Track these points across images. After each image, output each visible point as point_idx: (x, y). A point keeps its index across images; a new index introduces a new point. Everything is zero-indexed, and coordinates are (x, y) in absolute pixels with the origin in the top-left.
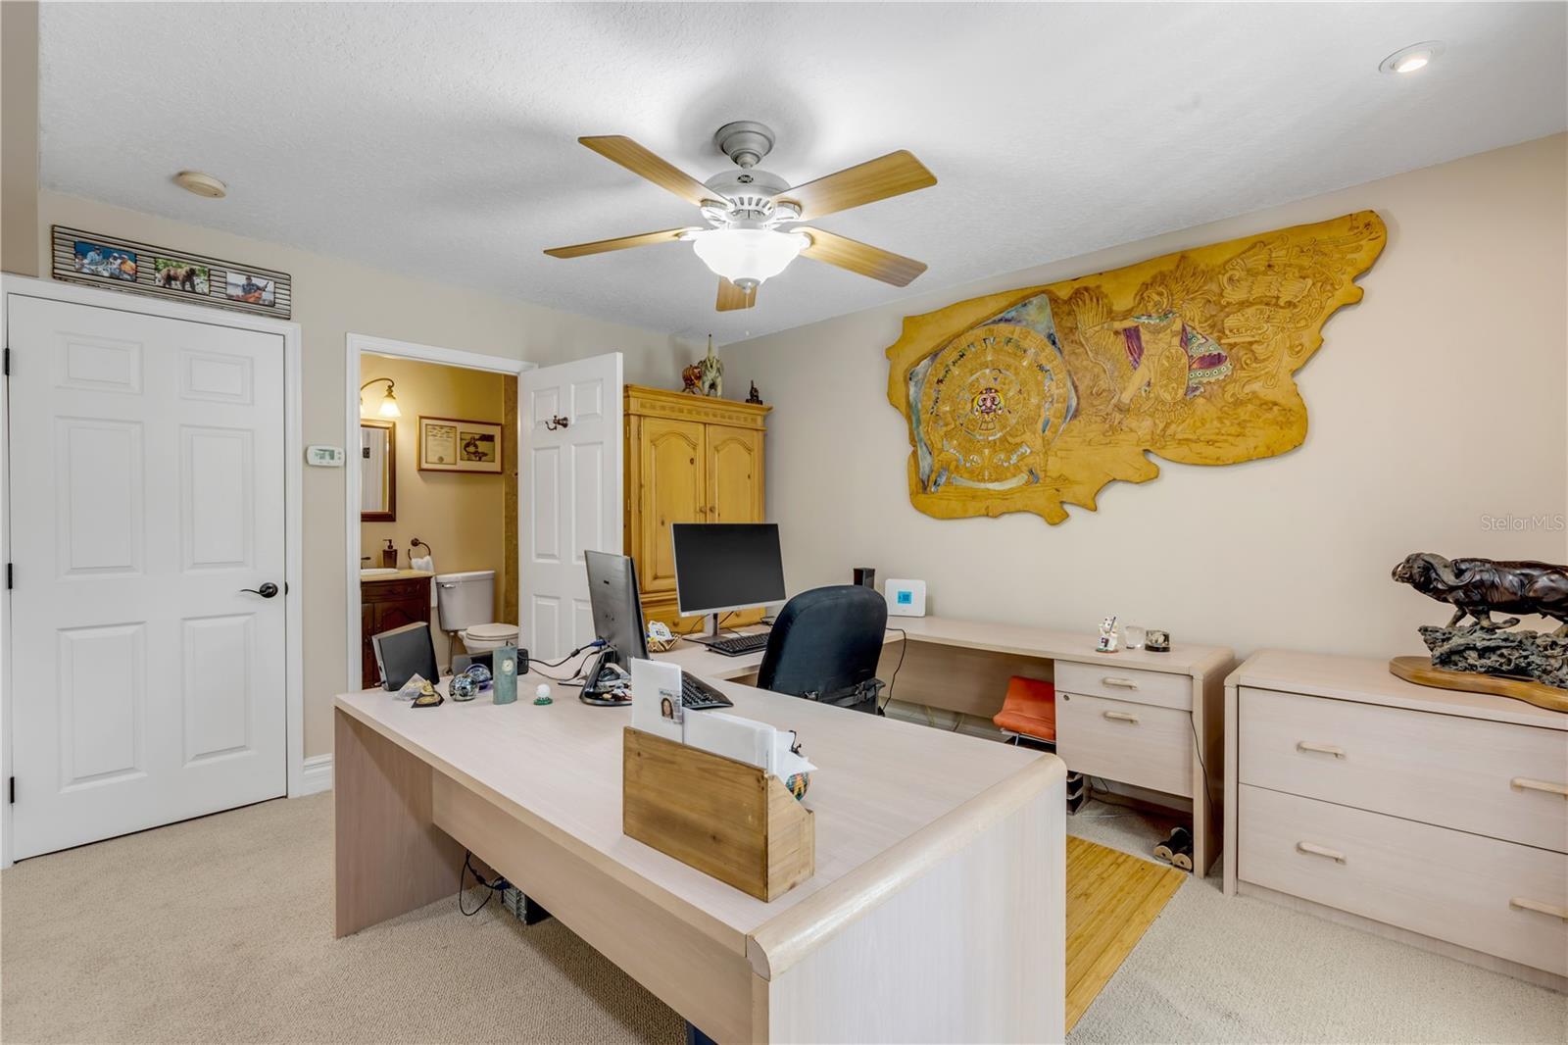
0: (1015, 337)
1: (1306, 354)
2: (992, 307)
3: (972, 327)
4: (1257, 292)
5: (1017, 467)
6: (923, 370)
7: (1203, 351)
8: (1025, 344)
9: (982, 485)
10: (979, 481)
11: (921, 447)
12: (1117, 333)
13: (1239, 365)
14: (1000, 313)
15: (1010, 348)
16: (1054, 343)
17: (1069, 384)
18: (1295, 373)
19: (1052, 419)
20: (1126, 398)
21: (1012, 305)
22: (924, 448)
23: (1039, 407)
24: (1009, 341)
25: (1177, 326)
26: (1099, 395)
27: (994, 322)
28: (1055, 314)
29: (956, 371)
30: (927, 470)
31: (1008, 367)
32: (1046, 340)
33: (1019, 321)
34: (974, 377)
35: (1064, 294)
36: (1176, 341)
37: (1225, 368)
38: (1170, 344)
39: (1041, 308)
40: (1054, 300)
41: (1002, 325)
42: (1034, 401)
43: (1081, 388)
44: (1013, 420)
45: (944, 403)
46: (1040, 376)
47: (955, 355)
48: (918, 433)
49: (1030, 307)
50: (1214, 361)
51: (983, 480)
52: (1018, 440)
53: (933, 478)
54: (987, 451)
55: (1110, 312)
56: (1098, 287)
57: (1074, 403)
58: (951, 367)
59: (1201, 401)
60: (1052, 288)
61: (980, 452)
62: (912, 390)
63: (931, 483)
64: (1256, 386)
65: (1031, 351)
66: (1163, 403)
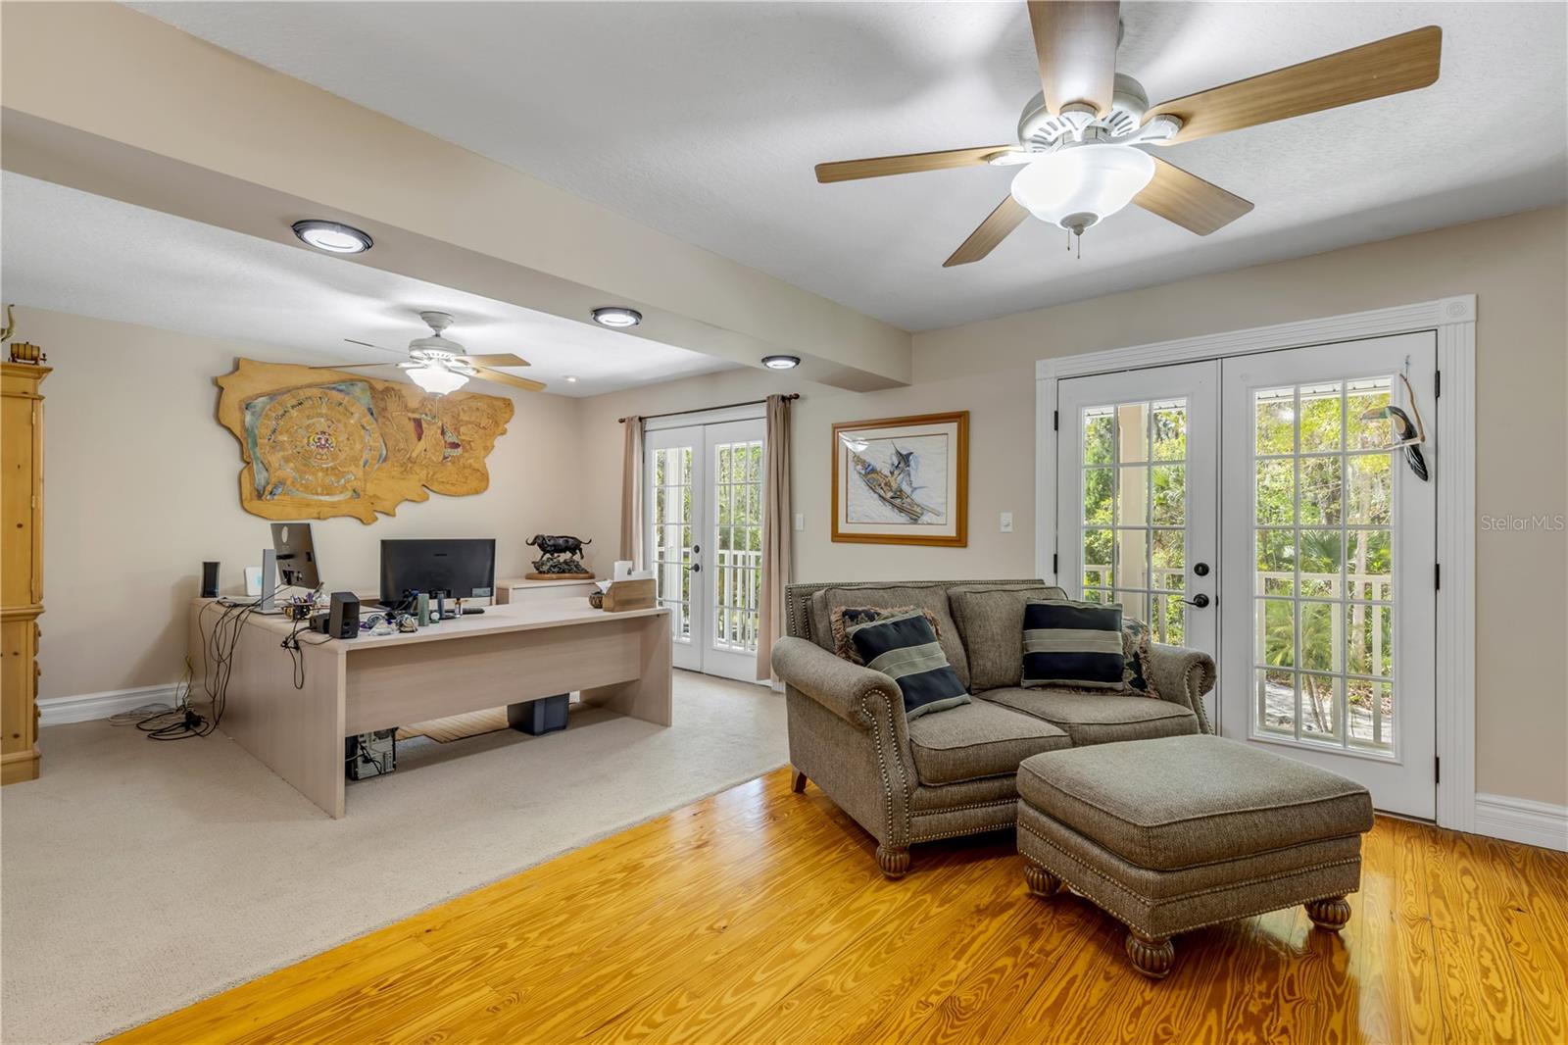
0: (345, 402)
1: (488, 449)
2: (326, 377)
3: (310, 386)
4: (473, 419)
5: (345, 488)
6: (260, 405)
7: (450, 440)
8: (352, 410)
9: (316, 497)
10: (313, 494)
11: (257, 464)
12: (410, 419)
13: (465, 450)
14: (334, 383)
15: (341, 409)
16: (372, 414)
17: (382, 441)
18: (484, 457)
19: (370, 461)
20: (414, 455)
21: (344, 381)
22: (261, 465)
23: (361, 451)
24: (340, 404)
25: (440, 424)
26: (399, 451)
27: (328, 388)
28: (373, 397)
29: (294, 413)
30: (263, 482)
31: (339, 421)
32: (366, 411)
33: (348, 394)
34: (310, 421)
35: (380, 387)
36: (439, 431)
37: (460, 450)
38: (436, 432)
39: (363, 390)
40: (372, 388)
41: (334, 393)
42: (358, 446)
43: (389, 445)
44: (342, 456)
45: (281, 434)
46: (363, 432)
47: (295, 402)
48: (254, 453)
49: (355, 387)
50: (455, 446)
51: (318, 494)
52: (346, 470)
53: (269, 488)
54: (320, 474)
55: (406, 406)
56: (399, 390)
57: (384, 452)
58: (290, 409)
59: (449, 464)
60: (372, 381)
61: (314, 474)
62: (248, 418)
63: (266, 493)
64: (471, 461)
65: (356, 415)
66: (433, 462)
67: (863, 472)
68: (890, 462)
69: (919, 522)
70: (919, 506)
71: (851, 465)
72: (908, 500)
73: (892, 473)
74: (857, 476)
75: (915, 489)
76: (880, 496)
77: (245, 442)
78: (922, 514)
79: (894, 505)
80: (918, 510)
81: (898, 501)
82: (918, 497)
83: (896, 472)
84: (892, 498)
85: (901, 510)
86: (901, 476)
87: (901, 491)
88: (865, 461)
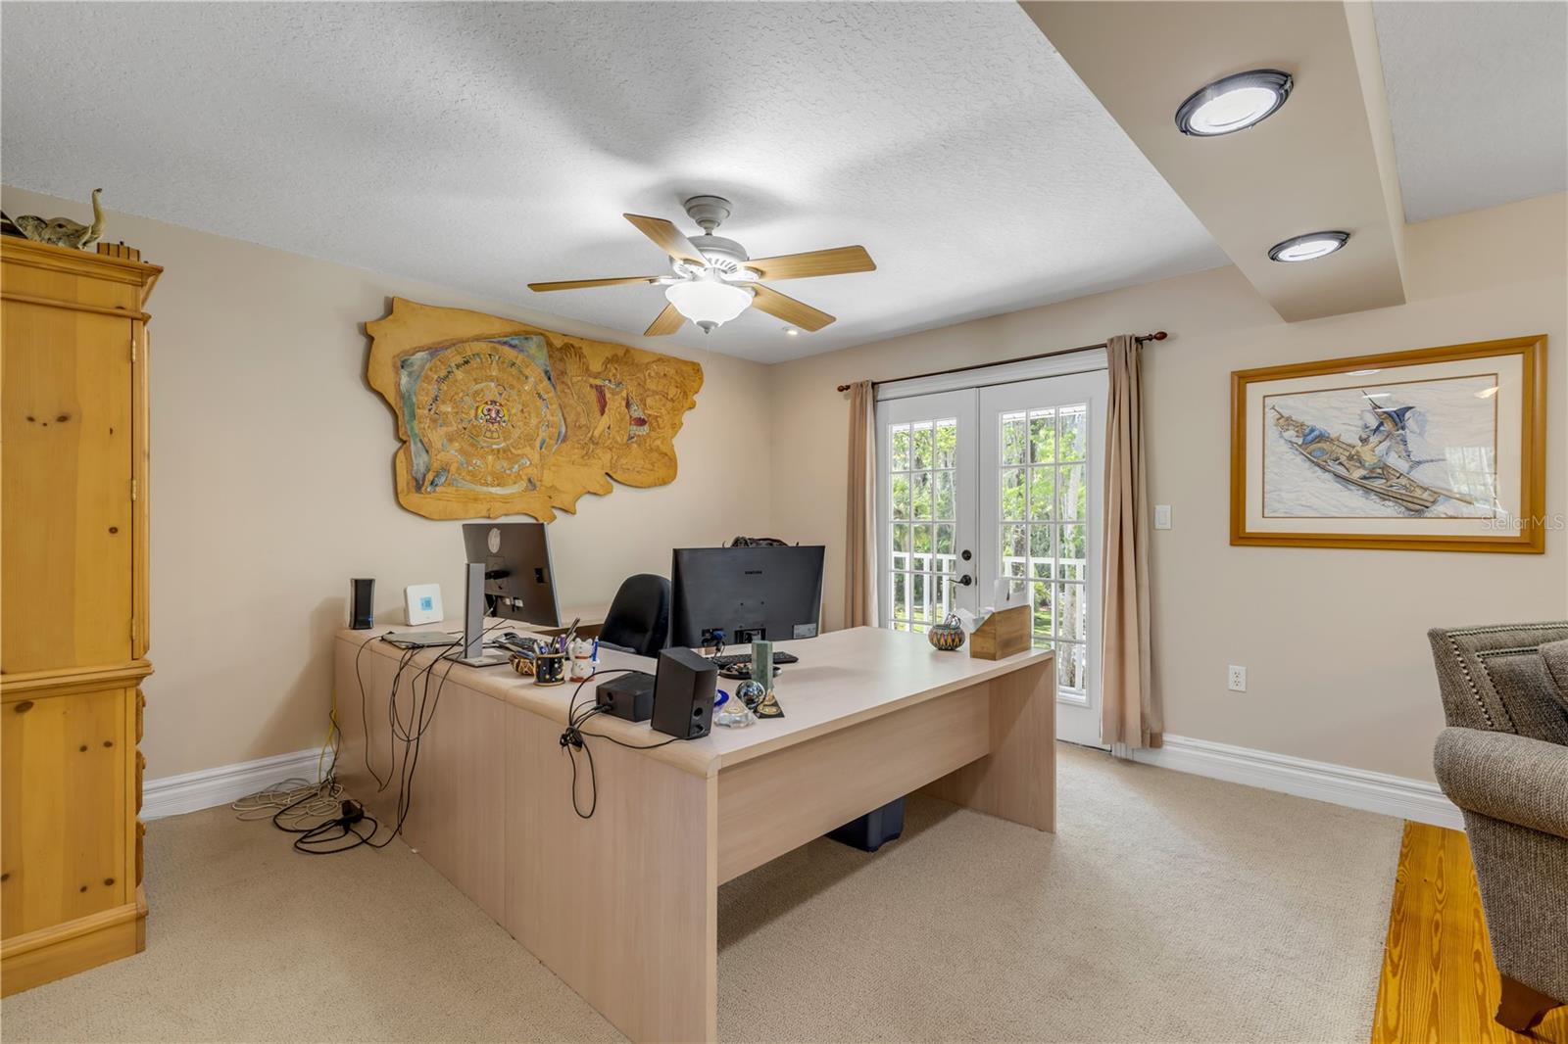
0: (517, 362)
1: (676, 427)
2: (496, 328)
3: (478, 339)
4: (660, 388)
5: (519, 476)
6: (419, 363)
7: (636, 415)
8: (527, 372)
9: (485, 489)
10: (482, 484)
11: (415, 443)
12: (591, 386)
13: (652, 429)
14: (506, 336)
15: (514, 371)
16: (549, 379)
17: (560, 415)
18: (672, 437)
19: (548, 440)
20: (597, 433)
21: (516, 334)
22: (419, 445)
23: (538, 428)
24: (513, 364)
25: (624, 394)
26: (580, 427)
27: (499, 342)
28: (550, 356)
29: (459, 375)
30: (422, 469)
31: (512, 387)
32: (543, 374)
33: (522, 351)
34: (478, 386)
35: (558, 343)
36: (624, 403)
37: (646, 427)
38: (620, 403)
39: (539, 346)
40: (549, 344)
41: (506, 349)
42: (534, 421)
43: (568, 420)
44: (516, 433)
45: (444, 402)
46: (539, 403)
47: (459, 360)
48: (412, 428)
49: (530, 342)
50: (641, 422)
51: (487, 485)
52: (519, 452)
53: (430, 476)
54: (490, 458)
55: (587, 369)
56: (580, 348)
57: (564, 431)
58: (455, 370)
59: (635, 445)
60: (547, 333)
61: (483, 457)
62: (404, 380)
63: (427, 483)
64: (658, 442)
65: (532, 380)
66: (616, 442)
67: (1300, 441)
68: (1361, 423)
69: (1427, 514)
70: (1425, 489)
71: (1272, 433)
72: (1403, 481)
73: (1364, 441)
74: (1284, 447)
75: (1419, 463)
76: (1337, 476)
77: (399, 413)
78: (1434, 502)
79: (1367, 490)
80: (1425, 496)
81: (1378, 484)
82: (1422, 475)
83: (1374, 439)
84: (1365, 478)
85: (1384, 496)
86: (1386, 444)
87: (1385, 467)
88: (1302, 425)
